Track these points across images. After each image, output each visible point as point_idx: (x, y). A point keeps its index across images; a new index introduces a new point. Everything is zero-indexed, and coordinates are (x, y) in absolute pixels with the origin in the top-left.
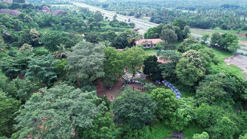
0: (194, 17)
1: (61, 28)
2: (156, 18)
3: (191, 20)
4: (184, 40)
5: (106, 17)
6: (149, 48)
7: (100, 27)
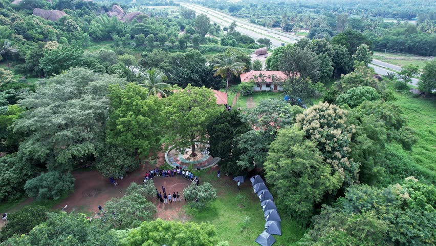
0: (403, 30)
1: (129, 44)
2: (320, 31)
3: (395, 37)
4: (342, 75)
5: (224, 28)
6: (269, 91)
7: (199, 45)
